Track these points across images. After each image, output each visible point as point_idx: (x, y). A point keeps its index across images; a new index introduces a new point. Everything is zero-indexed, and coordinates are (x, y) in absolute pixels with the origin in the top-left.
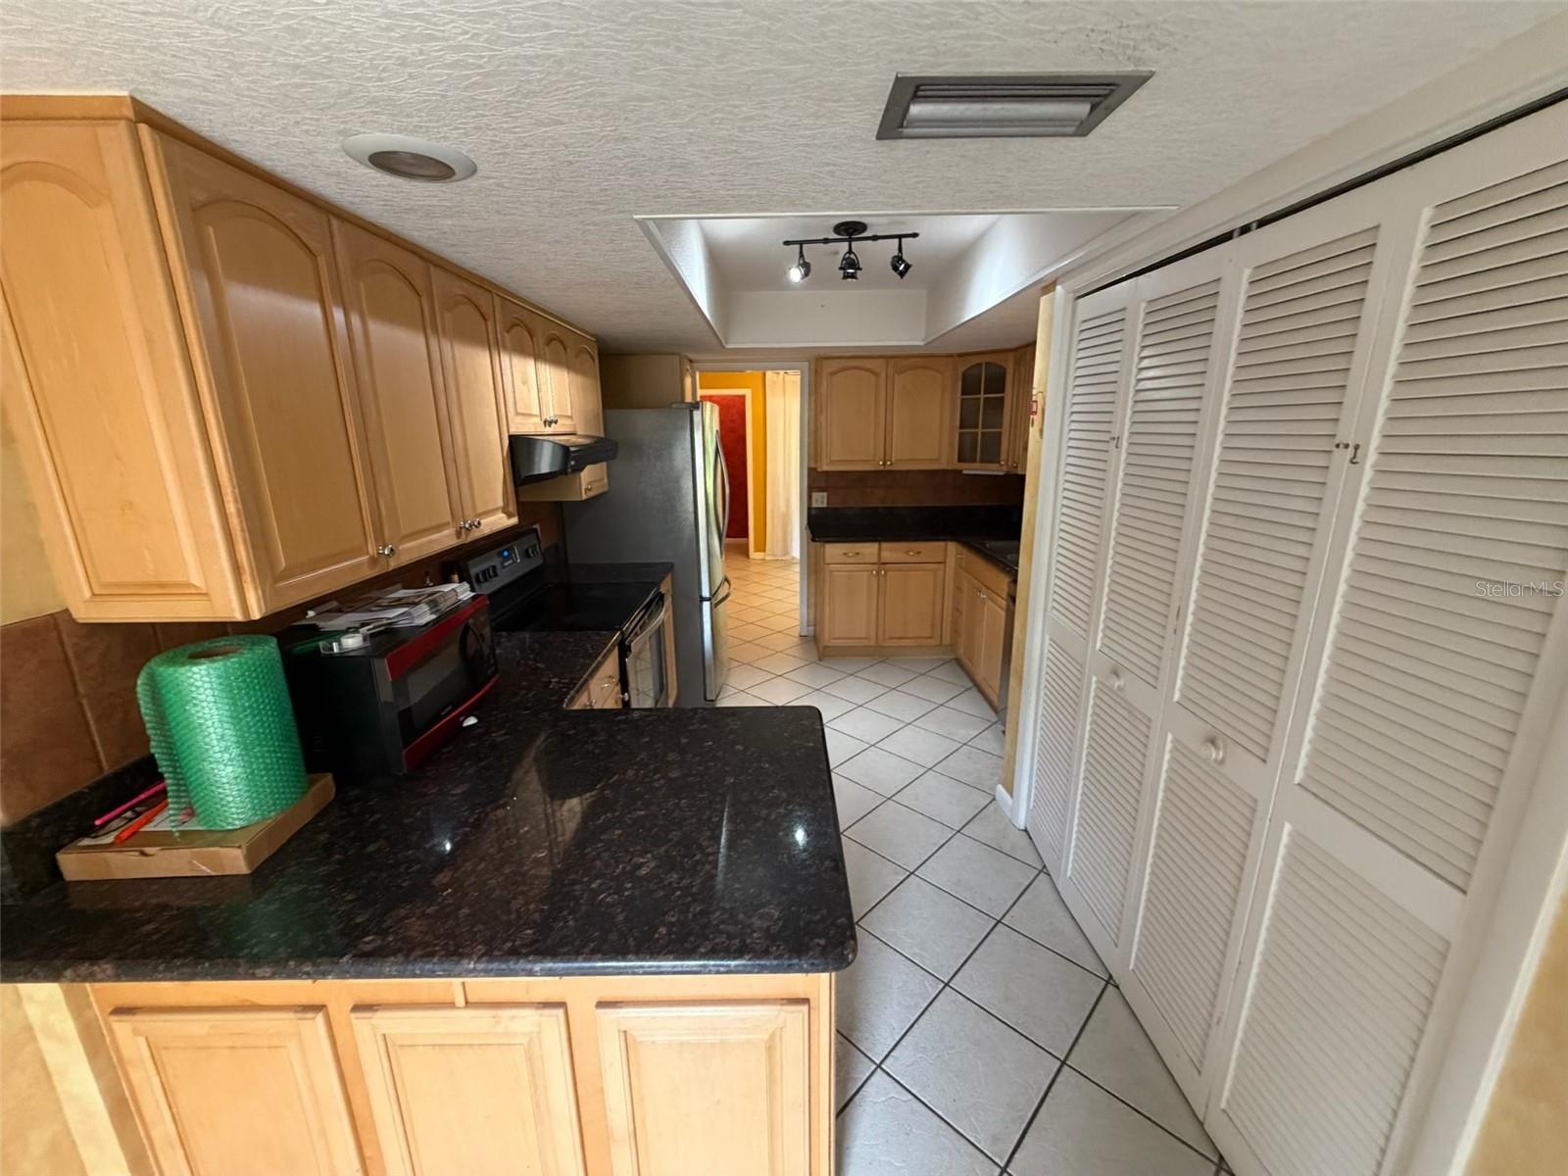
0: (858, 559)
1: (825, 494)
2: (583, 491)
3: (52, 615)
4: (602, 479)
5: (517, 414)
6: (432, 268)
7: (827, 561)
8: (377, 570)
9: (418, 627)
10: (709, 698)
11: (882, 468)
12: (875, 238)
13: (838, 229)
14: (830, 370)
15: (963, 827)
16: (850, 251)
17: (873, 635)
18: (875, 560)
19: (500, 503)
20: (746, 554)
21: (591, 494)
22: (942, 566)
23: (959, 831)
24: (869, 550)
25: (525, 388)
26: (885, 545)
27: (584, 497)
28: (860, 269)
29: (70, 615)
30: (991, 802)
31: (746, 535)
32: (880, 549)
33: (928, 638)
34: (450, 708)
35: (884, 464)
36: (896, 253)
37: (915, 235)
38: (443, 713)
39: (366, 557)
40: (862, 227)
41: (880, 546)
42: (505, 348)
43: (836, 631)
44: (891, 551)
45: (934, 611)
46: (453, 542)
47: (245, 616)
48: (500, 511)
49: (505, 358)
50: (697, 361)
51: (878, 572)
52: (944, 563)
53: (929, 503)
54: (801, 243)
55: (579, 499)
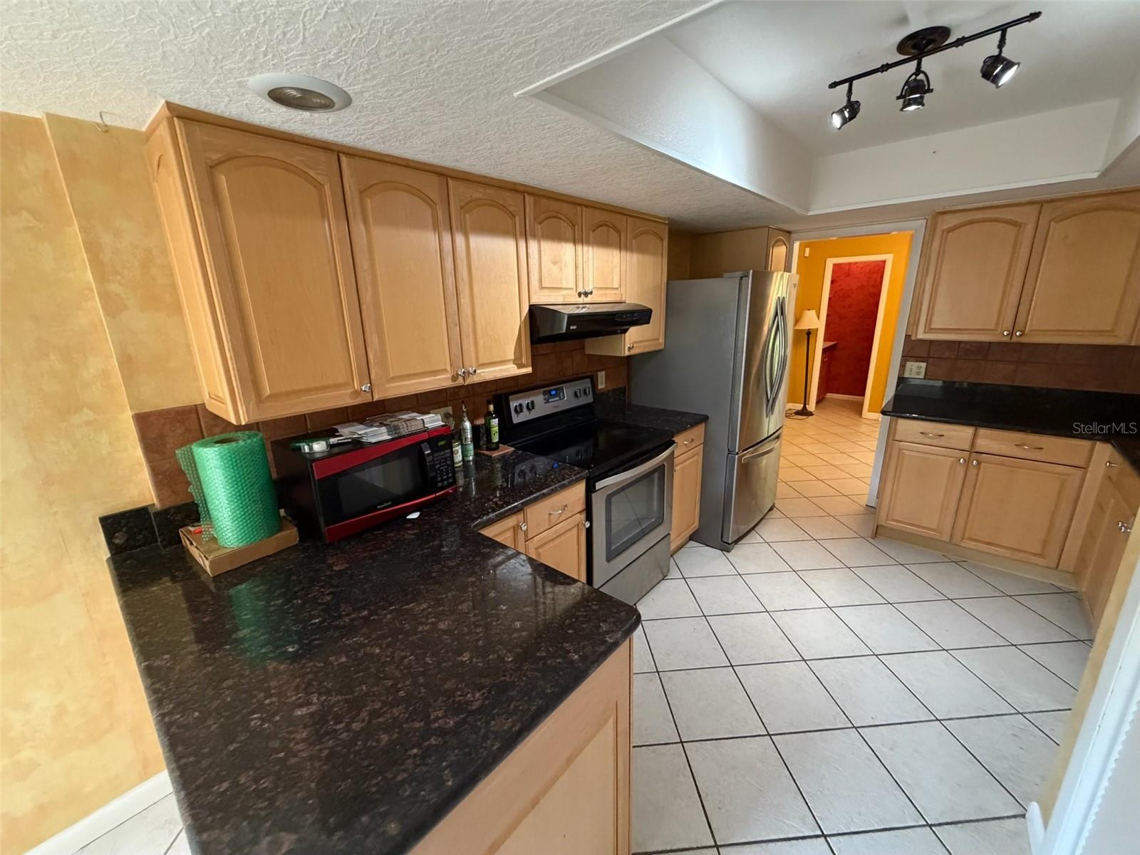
0: (942, 442)
1: (924, 365)
2: (627, 348)
3: (196, 405)
4: (658, 339)
5: (542, 288)
6: (451, 182)
7: (897, 438)
8: (357, 400)
9: (371, 443)
10: (725, 540)
11: (1006, 339)
12: (961, 42)
13: (901, 47)
14: (945, 227)
15: (940, 825)
16: (918, 70)
17: (947, 528)
18: (967, 447)
19: (513, 357)
20: (860, 413)
21: (634, 352)
22: (1079, 472)
23: (930, 826)
24: (960, 434)
25: (555, 269)
26: (982, 431)
27: (627, 353)
28: (930, 91)
29: (205, 406)
30: (1014, 817)
31: (863, 393)
32: (975, 436)
33: (1035, 555)
34: (390, 503)
35: (1011, 334)
36: (996, 52)
37: (1034, 16)
38: (379, 507)
39: (350, 391)
40: (944, 32)
41: (976, 430)
42: (534, 236)
43: (901, 512)
44: (992, 440)
45: (1052, 523)
46: (448, 384)
47: (237, 422)
48: (511, 362)
49: (533, 245)
50: (796, 232)
51: (968, 462)
52: (1084, 468)
53: (1091, 386)
54: (850, 81)
55: (623, 355)
